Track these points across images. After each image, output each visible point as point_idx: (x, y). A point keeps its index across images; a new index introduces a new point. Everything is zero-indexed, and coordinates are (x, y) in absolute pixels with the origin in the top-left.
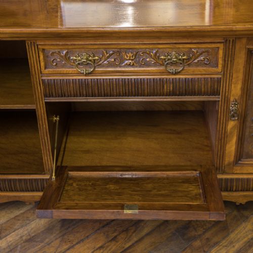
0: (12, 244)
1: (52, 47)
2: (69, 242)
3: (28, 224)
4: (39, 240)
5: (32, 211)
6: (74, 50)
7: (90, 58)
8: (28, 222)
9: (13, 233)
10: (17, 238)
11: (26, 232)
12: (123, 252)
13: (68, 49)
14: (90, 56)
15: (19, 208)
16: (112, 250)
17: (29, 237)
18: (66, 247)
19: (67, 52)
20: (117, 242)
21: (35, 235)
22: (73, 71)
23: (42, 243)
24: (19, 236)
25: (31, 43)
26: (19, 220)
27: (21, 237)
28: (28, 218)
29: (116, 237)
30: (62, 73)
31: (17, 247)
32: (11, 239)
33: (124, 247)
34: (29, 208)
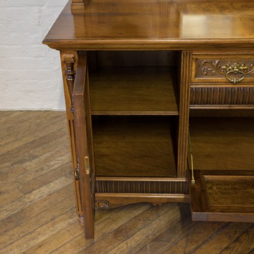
0: (140, 243)
1: (206, 57)
2: (195, 242)
3: (150, 224)
4: (165, 239)
5: (150, 212)
6: (226, 60)
7: (241, 67)
8: (149, 222)
9: (138, 233)
10: (144, 237)
11: (150, 232)
12: (250, 252)
13: (220, 59)
14: (240, 66)
15: (136, 209)
16: (239, 251)
17: (154, 237)
18: (193, 247)
19: (219, 62)
20: (241, 243)
21: (160, 235)
22: (222, 80)
23: (169, 242)
24: (145, 236)
25: (187, 53)
26: (140, 220)
27: (147, 237)
28: (148, 218)
29: (238, 238)
30: (211, 81)
31: (146, 246)
32: (138, 239)
33: (249, 248)
34: (145, 209)
